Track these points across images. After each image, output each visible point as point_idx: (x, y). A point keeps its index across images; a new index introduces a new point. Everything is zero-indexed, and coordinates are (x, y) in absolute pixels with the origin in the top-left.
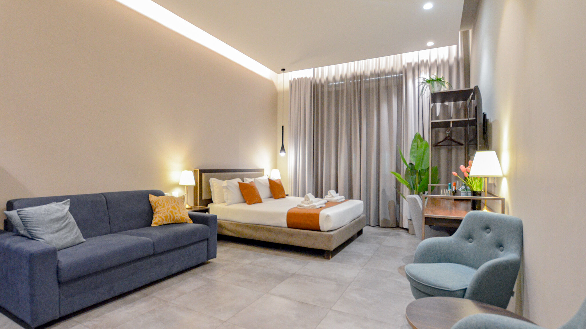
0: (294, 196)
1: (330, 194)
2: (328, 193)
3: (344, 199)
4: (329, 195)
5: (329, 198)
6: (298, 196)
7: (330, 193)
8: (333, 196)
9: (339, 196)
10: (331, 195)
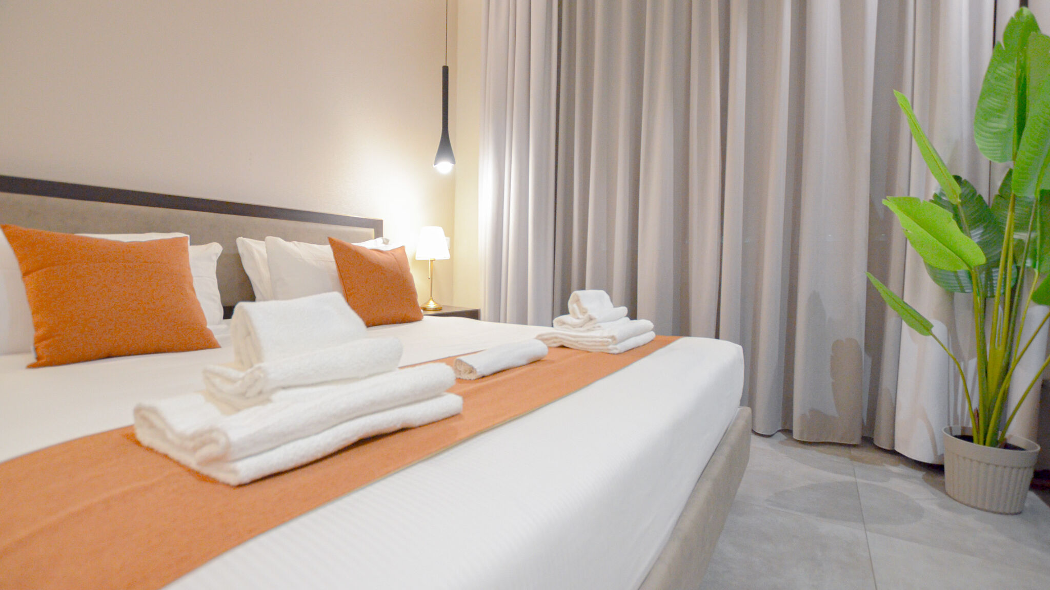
0: (490, 321)
1: (577, 311)
2: (571, 305)
3: (651, 335)
4: (574, 314)
5: (574, 326)
6: (505, 322)
7: (578, 301)
8: (591, 319)
9: (628, 319)
10: (584, 312)
